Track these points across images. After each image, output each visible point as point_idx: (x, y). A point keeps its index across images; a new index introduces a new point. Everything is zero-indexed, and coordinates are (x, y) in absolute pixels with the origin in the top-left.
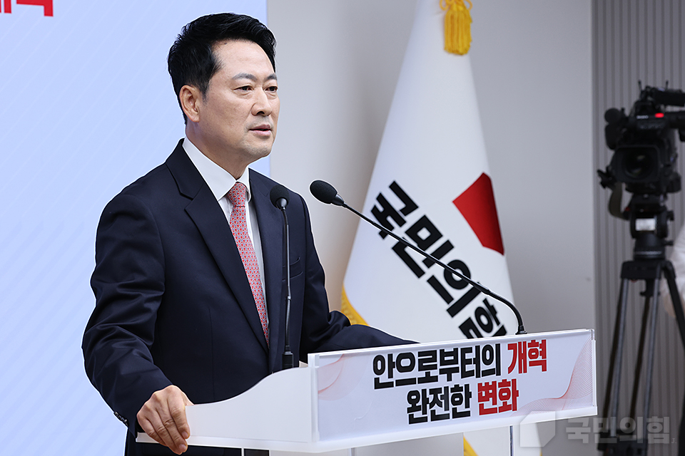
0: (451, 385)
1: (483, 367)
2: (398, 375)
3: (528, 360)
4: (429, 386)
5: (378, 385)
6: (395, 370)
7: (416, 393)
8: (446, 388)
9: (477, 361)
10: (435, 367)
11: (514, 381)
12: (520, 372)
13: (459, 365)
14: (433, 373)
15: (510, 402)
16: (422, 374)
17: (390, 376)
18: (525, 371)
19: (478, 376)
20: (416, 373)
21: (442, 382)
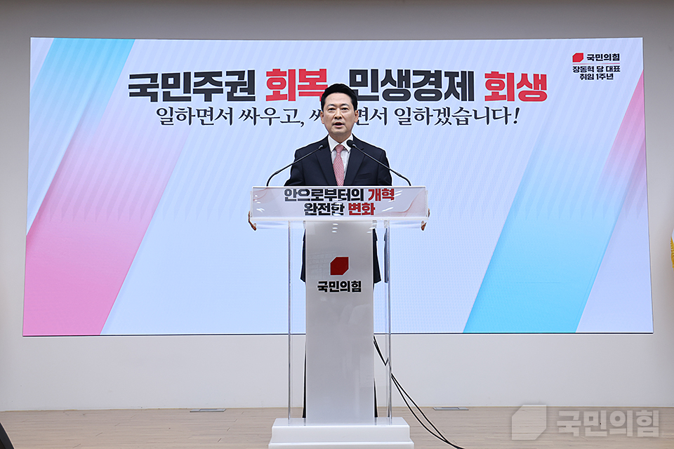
0: (331, 203)
1: (352, 197)
2: (298, 197)
3: (382, 196)
4: (317, 202)
5: (287, 200)
6: (297, 195)
7: (310, 204)
8: (329, 204)
9: (348, 195)
10: (322, 195)
11: (372, 204)
12: (376, 200)
13: (337, 195)
14: (320, 197)
15: (369, 211)
16: (315, 197)
17: (295, 196)
18: (380, 200)
19: (349, 200)
20: (310, 197)
21: (326, 201)
